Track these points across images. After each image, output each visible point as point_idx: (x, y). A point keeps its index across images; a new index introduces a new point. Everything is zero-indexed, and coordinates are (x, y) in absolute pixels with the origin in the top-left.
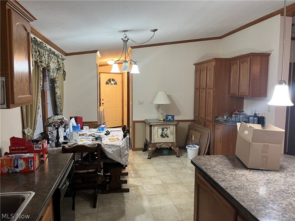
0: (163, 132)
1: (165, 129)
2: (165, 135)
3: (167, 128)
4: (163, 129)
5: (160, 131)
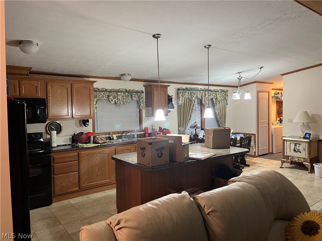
0: (296, 147)
1: (297, 145)
2: (298, 150)
3: (299, 144)
4: (295, 145)
5: (293, 146)
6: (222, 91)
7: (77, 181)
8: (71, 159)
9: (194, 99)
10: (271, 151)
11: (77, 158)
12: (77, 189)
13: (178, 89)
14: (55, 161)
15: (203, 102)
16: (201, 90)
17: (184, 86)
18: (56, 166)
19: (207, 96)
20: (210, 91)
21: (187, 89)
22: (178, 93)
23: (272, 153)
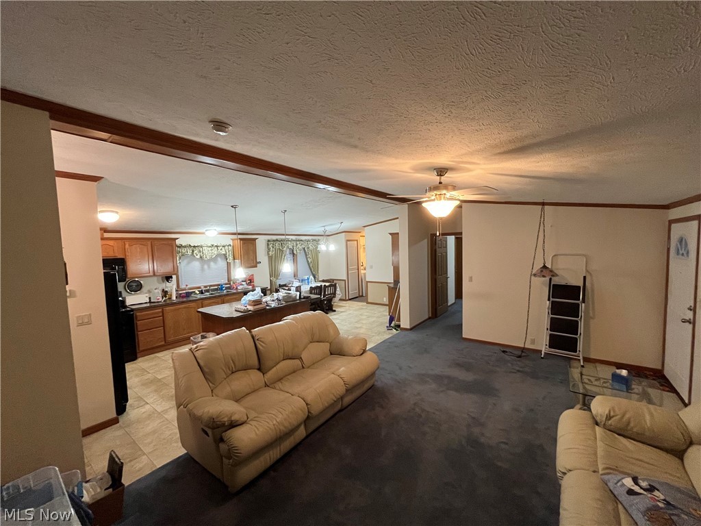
6: (314, 240)
7: (163, 336)
8: (155, 316)
9: (285, 249)
10: (361, 294)
11: (161, 314)
12: (163, 343)
13: (269, 241)
14: (138, 319)
15: (295, 252)
16: (292, 240)
17: (274, 238)
18: (139, 324)
19: (299, 245)
20: (301, 240)
21: (277, 240)
22: (268, 244)
23: (362, 296)
